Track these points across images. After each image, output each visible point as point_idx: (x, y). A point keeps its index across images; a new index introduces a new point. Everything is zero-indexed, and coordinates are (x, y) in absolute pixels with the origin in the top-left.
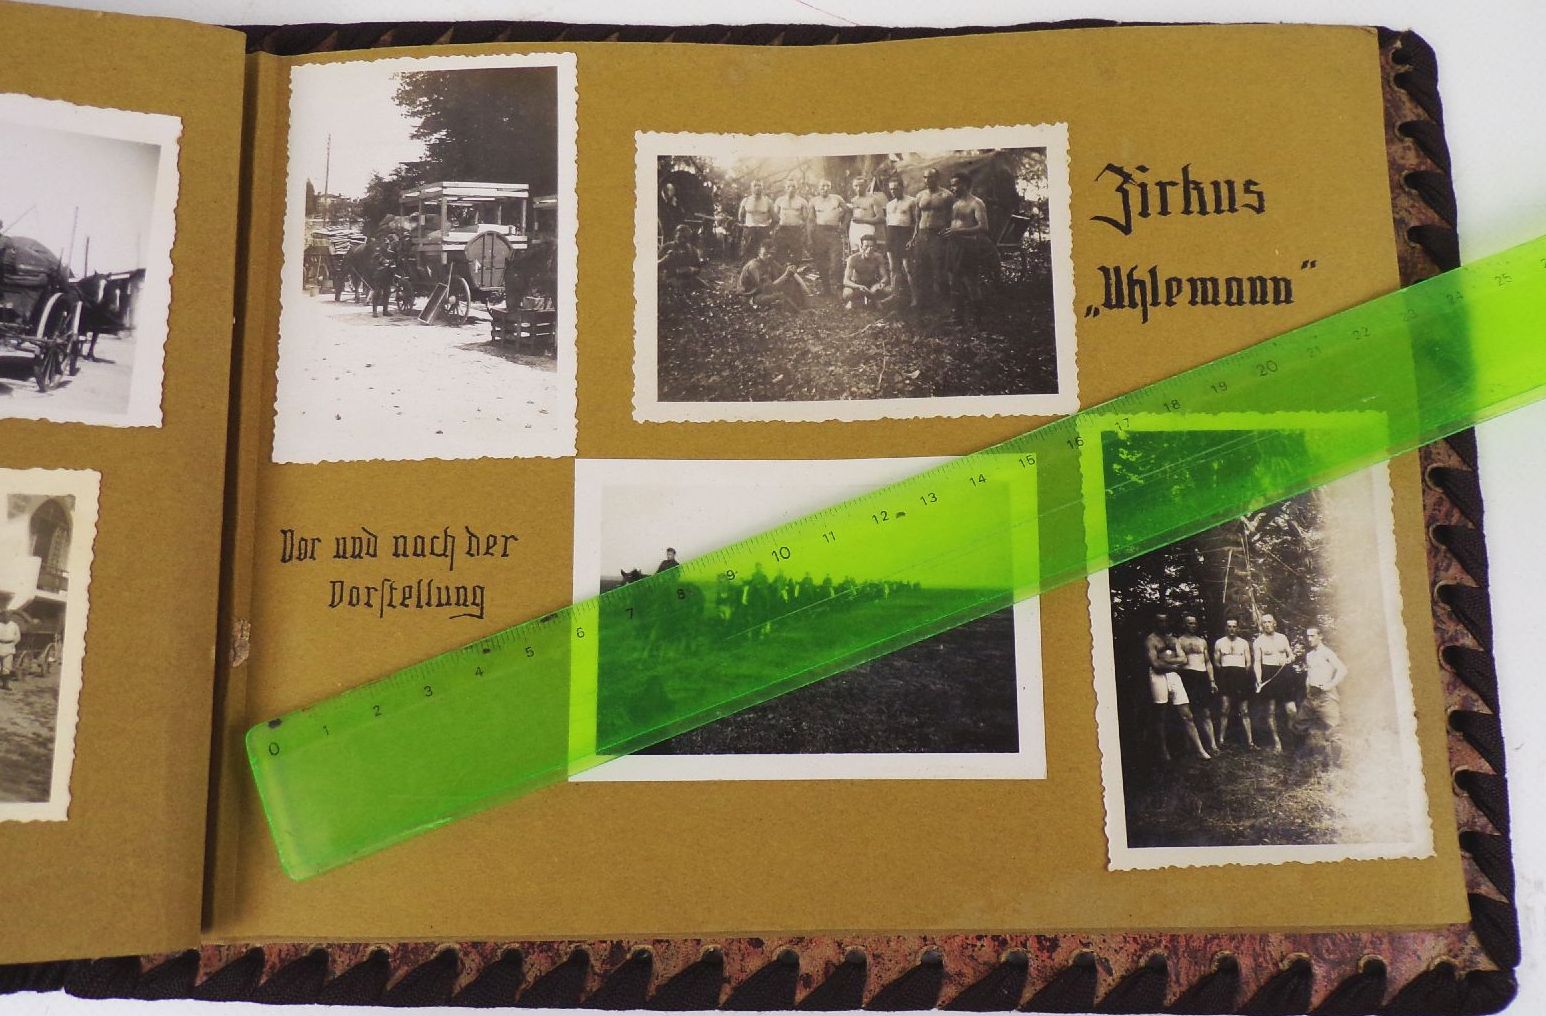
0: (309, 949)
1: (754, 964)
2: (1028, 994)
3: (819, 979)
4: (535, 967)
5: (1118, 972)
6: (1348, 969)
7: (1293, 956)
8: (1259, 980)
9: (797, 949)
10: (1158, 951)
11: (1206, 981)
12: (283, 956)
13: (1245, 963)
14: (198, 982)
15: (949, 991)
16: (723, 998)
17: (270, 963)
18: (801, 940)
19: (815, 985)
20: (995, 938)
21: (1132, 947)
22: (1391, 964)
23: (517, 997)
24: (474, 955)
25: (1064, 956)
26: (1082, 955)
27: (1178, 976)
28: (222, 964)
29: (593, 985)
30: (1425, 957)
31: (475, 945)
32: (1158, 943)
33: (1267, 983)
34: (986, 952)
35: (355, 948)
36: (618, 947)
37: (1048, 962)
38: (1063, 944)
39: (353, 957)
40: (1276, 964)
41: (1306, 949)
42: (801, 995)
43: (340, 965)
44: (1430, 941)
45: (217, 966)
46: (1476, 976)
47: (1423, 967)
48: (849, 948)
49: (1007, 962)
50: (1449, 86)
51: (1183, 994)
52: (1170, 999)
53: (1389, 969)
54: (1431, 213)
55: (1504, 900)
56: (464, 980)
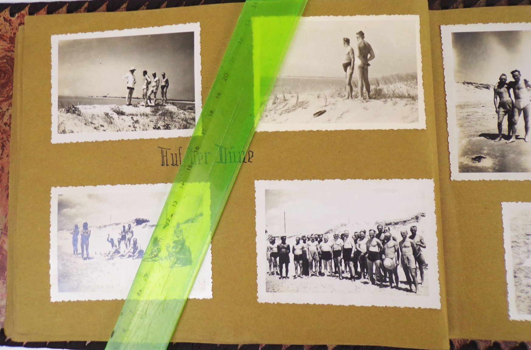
0: (469, 341)
12: (459, 342)
17: (456, 345)
35: (486, 341)
39: (486, 344)
43: (482, 347)
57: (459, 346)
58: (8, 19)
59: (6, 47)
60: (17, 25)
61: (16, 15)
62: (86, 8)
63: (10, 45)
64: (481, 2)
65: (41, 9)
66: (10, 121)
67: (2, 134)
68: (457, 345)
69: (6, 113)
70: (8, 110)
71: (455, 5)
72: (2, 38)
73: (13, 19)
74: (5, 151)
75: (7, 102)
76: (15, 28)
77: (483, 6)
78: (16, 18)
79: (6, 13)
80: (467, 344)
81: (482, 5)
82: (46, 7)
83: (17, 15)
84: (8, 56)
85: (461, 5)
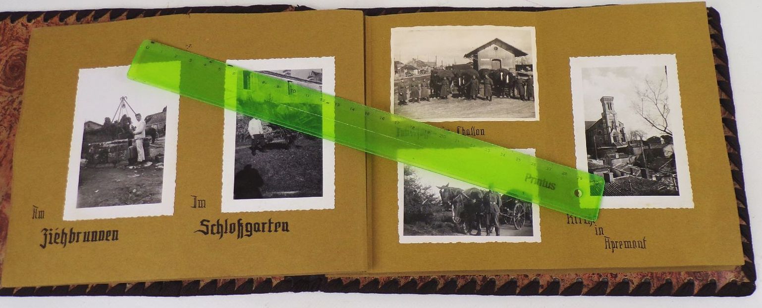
1: (526, 282)
2: (608, 291)
3: (545, 287)
4: (461, 283)
5: (636, 284)
6: (705, 282)
7: (688, 278)
8: (678, 286)
9: (538, 278)
10: (647, 277)
11: (662, 286)
13: (674, 281)
14: (360, 288)
15: (585, 290)
16: (517, 292)
18: (540, 275)
19: (545, 288)
20: (598, 274)
21: (640, 277)
22: (718, 280)
23: (456, 291)
24: (442, 279)
25: (620, 278)
26: (624, 279)
27: (653, 284)
28: (367, 283)
29: (478, 288)
30: (728, 278)
31: (442, 276)
32: (647, 275)
33: (681, 287)
34: (596, 278)
36: (485, 277)
37: (614, 281)
38: (619, 276)
40: (683, 281)
41: (692, 277)
42: (540, 291)
43: (402, 282)
44: (729, 273)
45: (365, 283)
46: (744, 284)
47: (727, 282)
48: (554, 277)
49: (602, 281)
50: (724, 24)
51: (655, 290)
52: (652, 291)
53: (717, 282)
54: (720, 61)
55: (751, 262)
56: (440, 286)
58: (26, 25)
59: (22, 47)
62: (92, 16)
63: (25, 45)
65: (54, 16)
67: (11, 117)
69: (17, 100)
70: (18, 97)
72: (18, 40)
73: (29, 24)
74: (13, 131)
75: (18, 91)
79: (24, 20)
82: (59, 15)
83: (33, 21)
84: (23, 54)
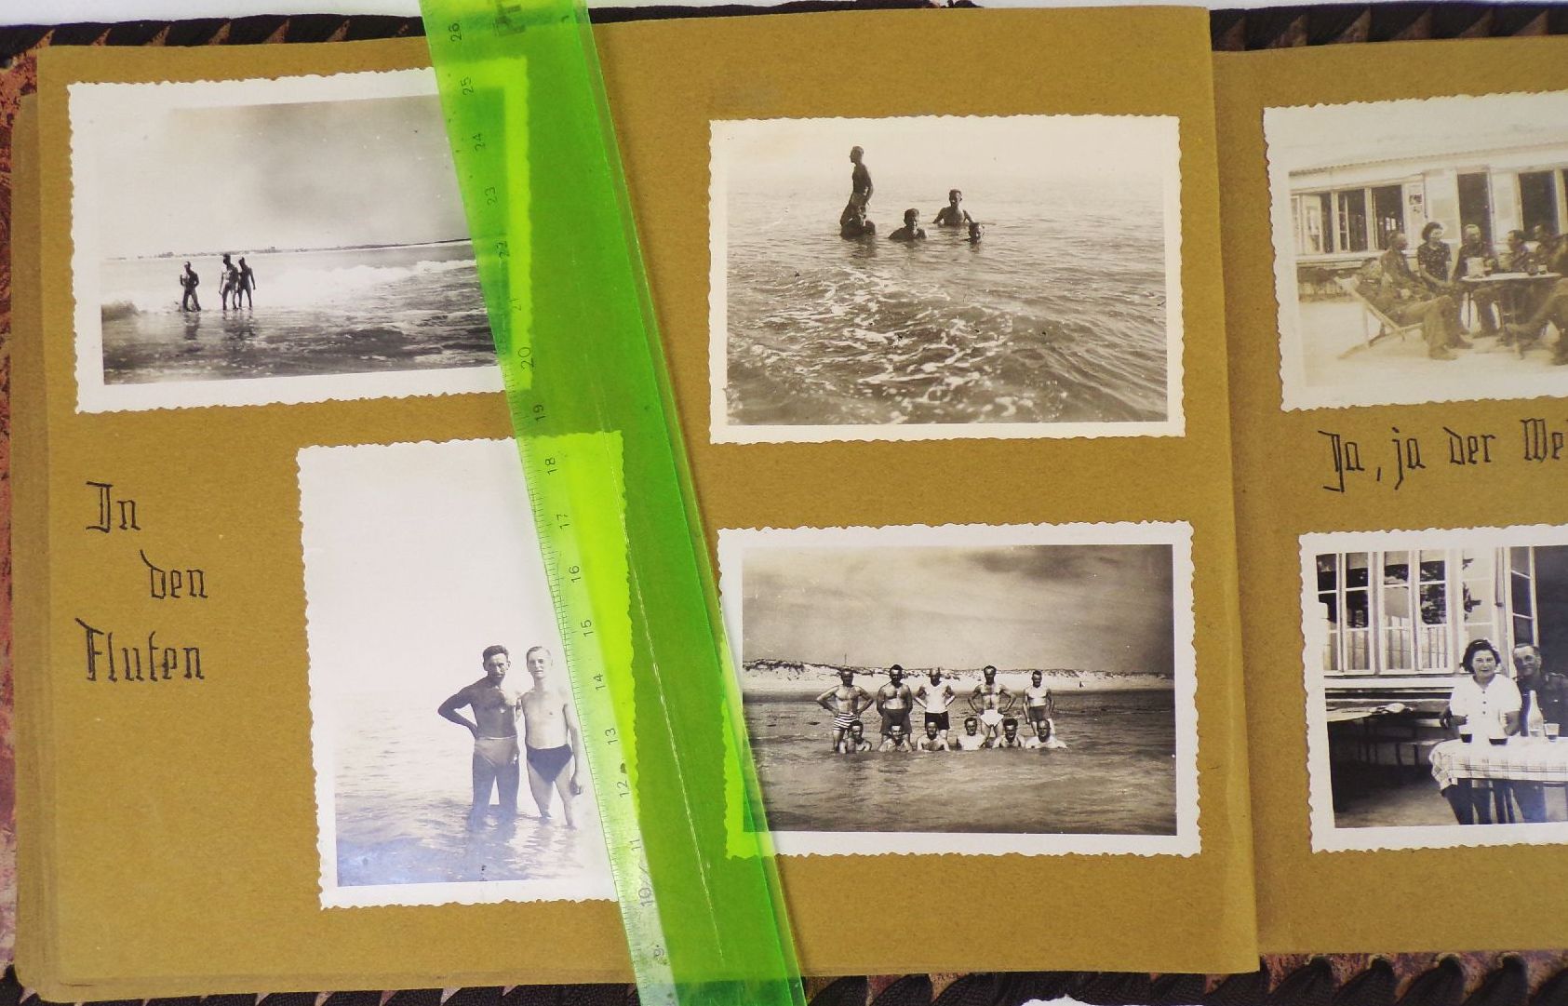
57: (1282, 973)
60: (17, 91)
61: (11, 63)
64: (1355, 30)
66: (7, 374)
68: (1277, 971)
71: (1283, 38)
76: (12, 99)
77: (1359, 40)
78: (13, 71)
80: (1304, 966)
81: (1358, 37)
83: (15, 62)
85: (1301, 38)
